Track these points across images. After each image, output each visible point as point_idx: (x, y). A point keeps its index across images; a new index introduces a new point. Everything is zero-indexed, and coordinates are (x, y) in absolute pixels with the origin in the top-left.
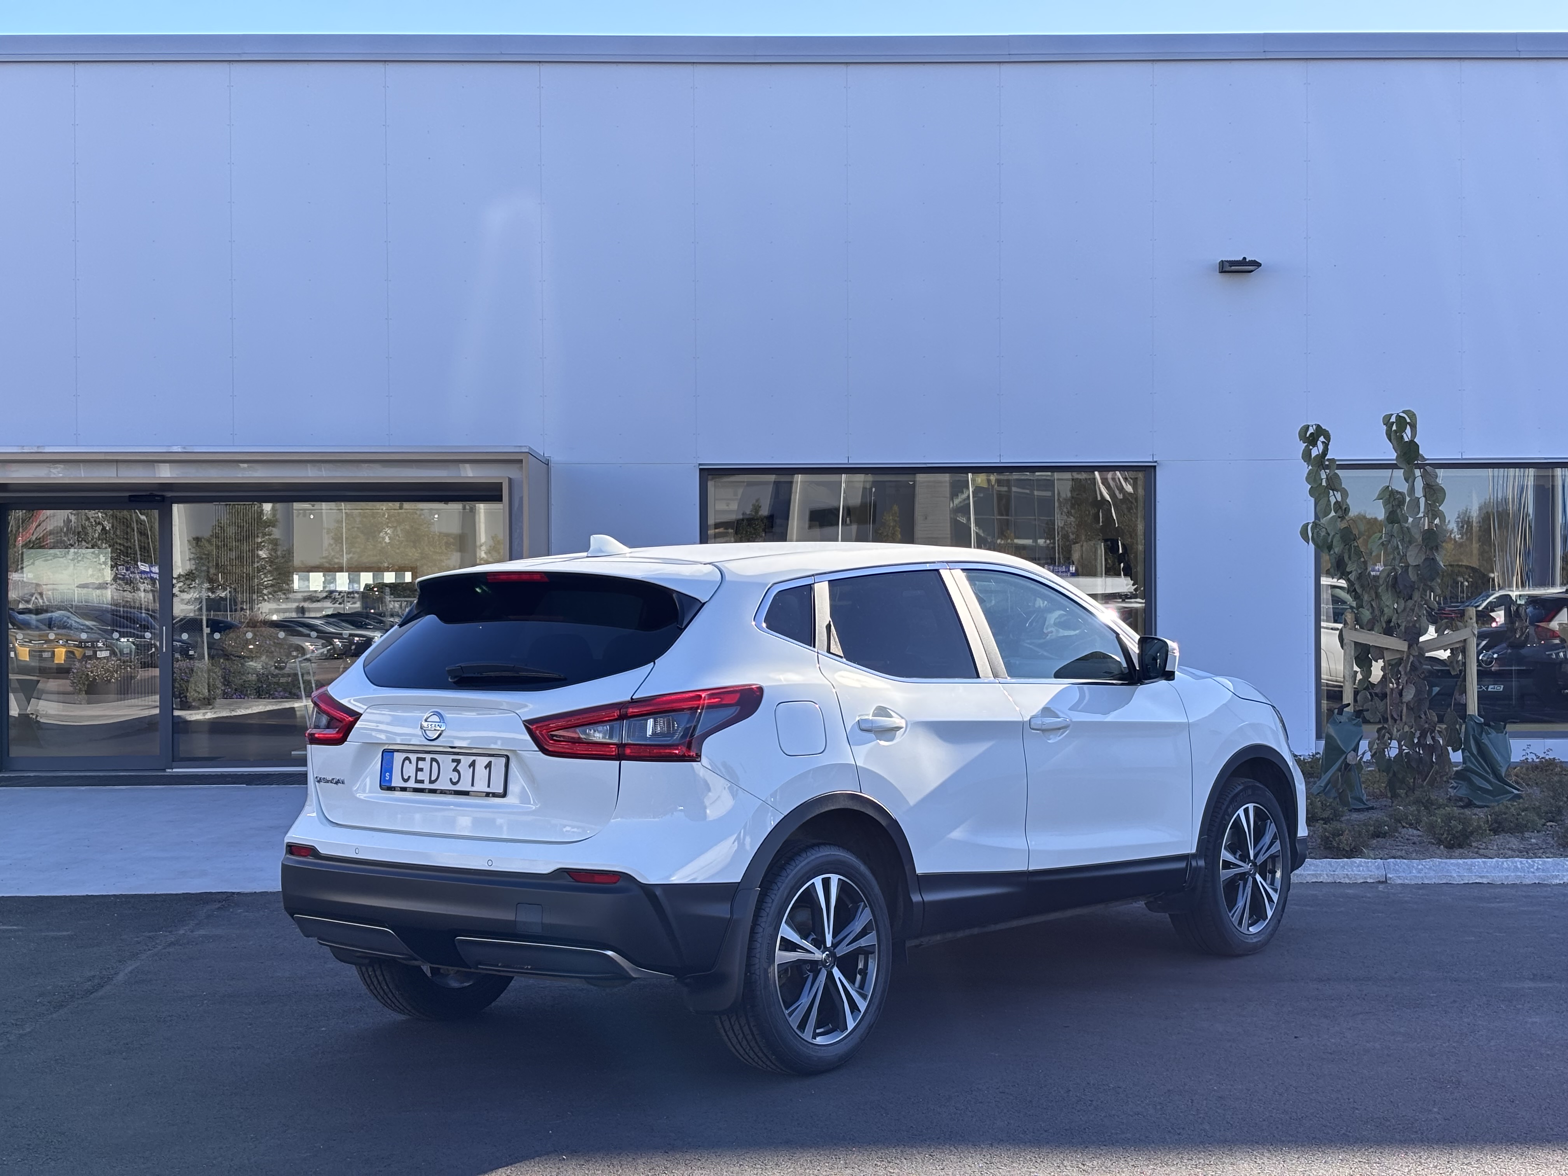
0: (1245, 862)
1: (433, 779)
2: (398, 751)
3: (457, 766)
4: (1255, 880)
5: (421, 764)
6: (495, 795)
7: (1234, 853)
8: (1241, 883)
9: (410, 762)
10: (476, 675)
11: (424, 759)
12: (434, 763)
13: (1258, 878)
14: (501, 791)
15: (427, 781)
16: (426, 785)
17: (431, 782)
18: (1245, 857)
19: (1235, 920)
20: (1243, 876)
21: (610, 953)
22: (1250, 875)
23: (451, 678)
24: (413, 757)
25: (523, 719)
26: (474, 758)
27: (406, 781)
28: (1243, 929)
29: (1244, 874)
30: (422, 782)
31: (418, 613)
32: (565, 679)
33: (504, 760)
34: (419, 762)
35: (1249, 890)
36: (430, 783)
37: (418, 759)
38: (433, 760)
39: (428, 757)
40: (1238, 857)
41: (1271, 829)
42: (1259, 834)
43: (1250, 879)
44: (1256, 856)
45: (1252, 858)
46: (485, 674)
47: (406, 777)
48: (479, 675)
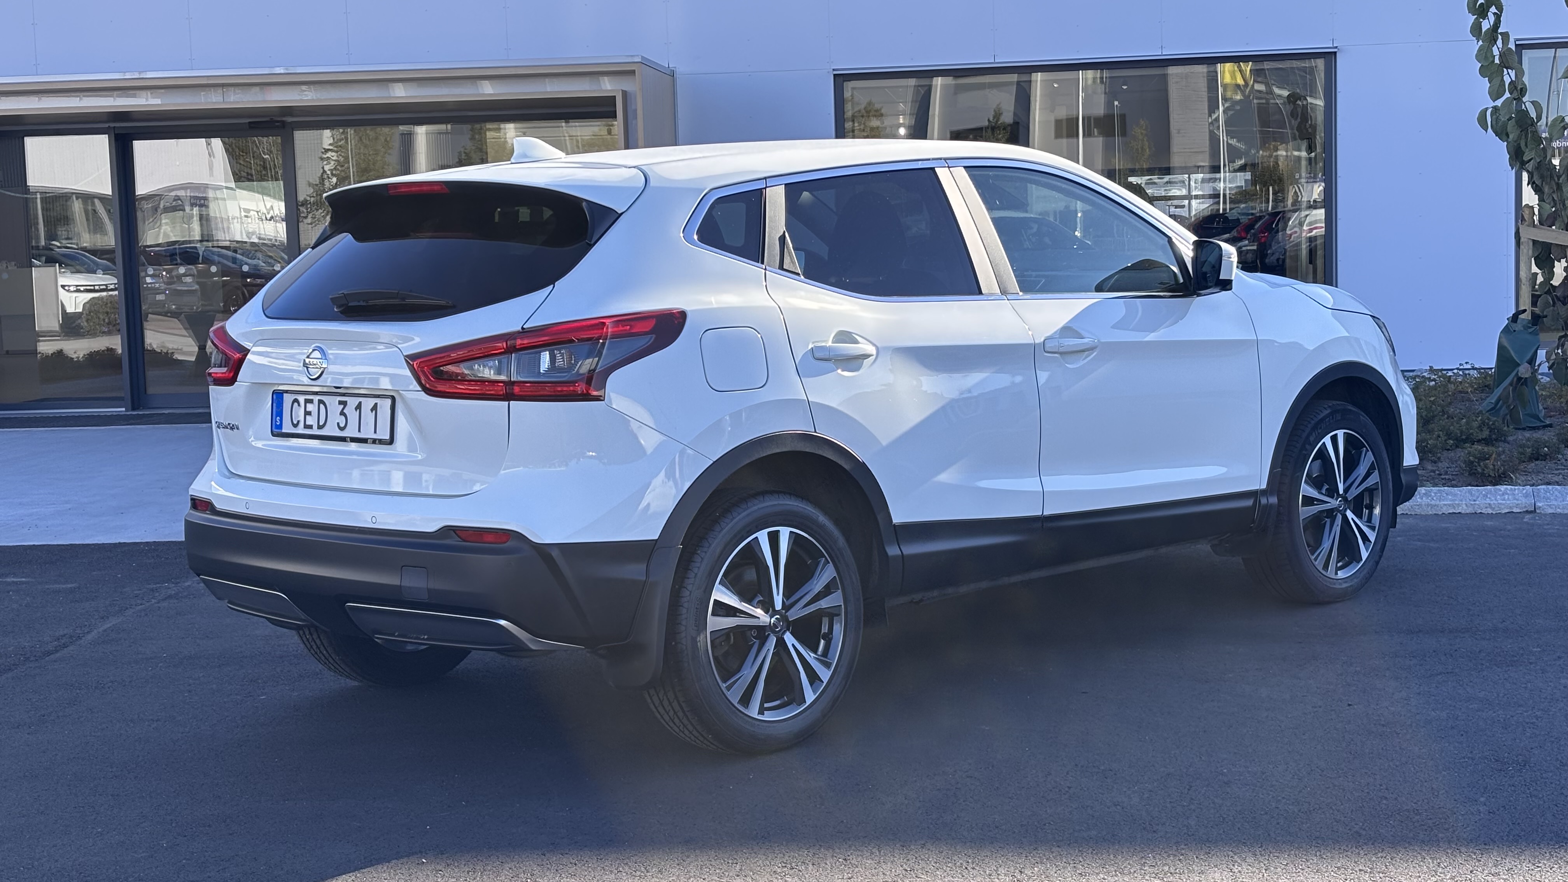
0: (1332, 497)
1: (321, 423)
2: (287, 392)
3: (343, 409)
4: (1345, 518)
5: (310, 407)
6: (381, 442)
7: (1318, 487)
8: (1328, 521)
9: (299, 405)
10: (362, 303)
11: (311, 401)
12: (322, 406)
13: (1350, 515)
14: (387, 437)
15: (315, 427)
16: (315, 431)
17: (320, 427)
18: (1332, 492)
19: (1319, 564)
20: (1331, 514)
21: (503, 622)
22: (1340, 511)
23: (337, 308)
24: (301, 399)
25: (405, 354)
26: (361, 399)
27: (295, 426)
28: (1330, 573)
29: (1332, 510)
30: (310, 427)
31: (333, 233)
32: (454, 307)
33: (389, 402)
34: (308, 404)
35: (1337, 528)
36: (318, 428)
37: (307, 401)
38: (320, 402)
39: (316, 398)
40: (1324, 492)
41: (1367, 459)
42: (1351, 464)
43: (1339, 517)
44: (1346, 490)
45: (1341, 492)
46: (371, 303)
47: (295, 422)
48: (364, 304)
